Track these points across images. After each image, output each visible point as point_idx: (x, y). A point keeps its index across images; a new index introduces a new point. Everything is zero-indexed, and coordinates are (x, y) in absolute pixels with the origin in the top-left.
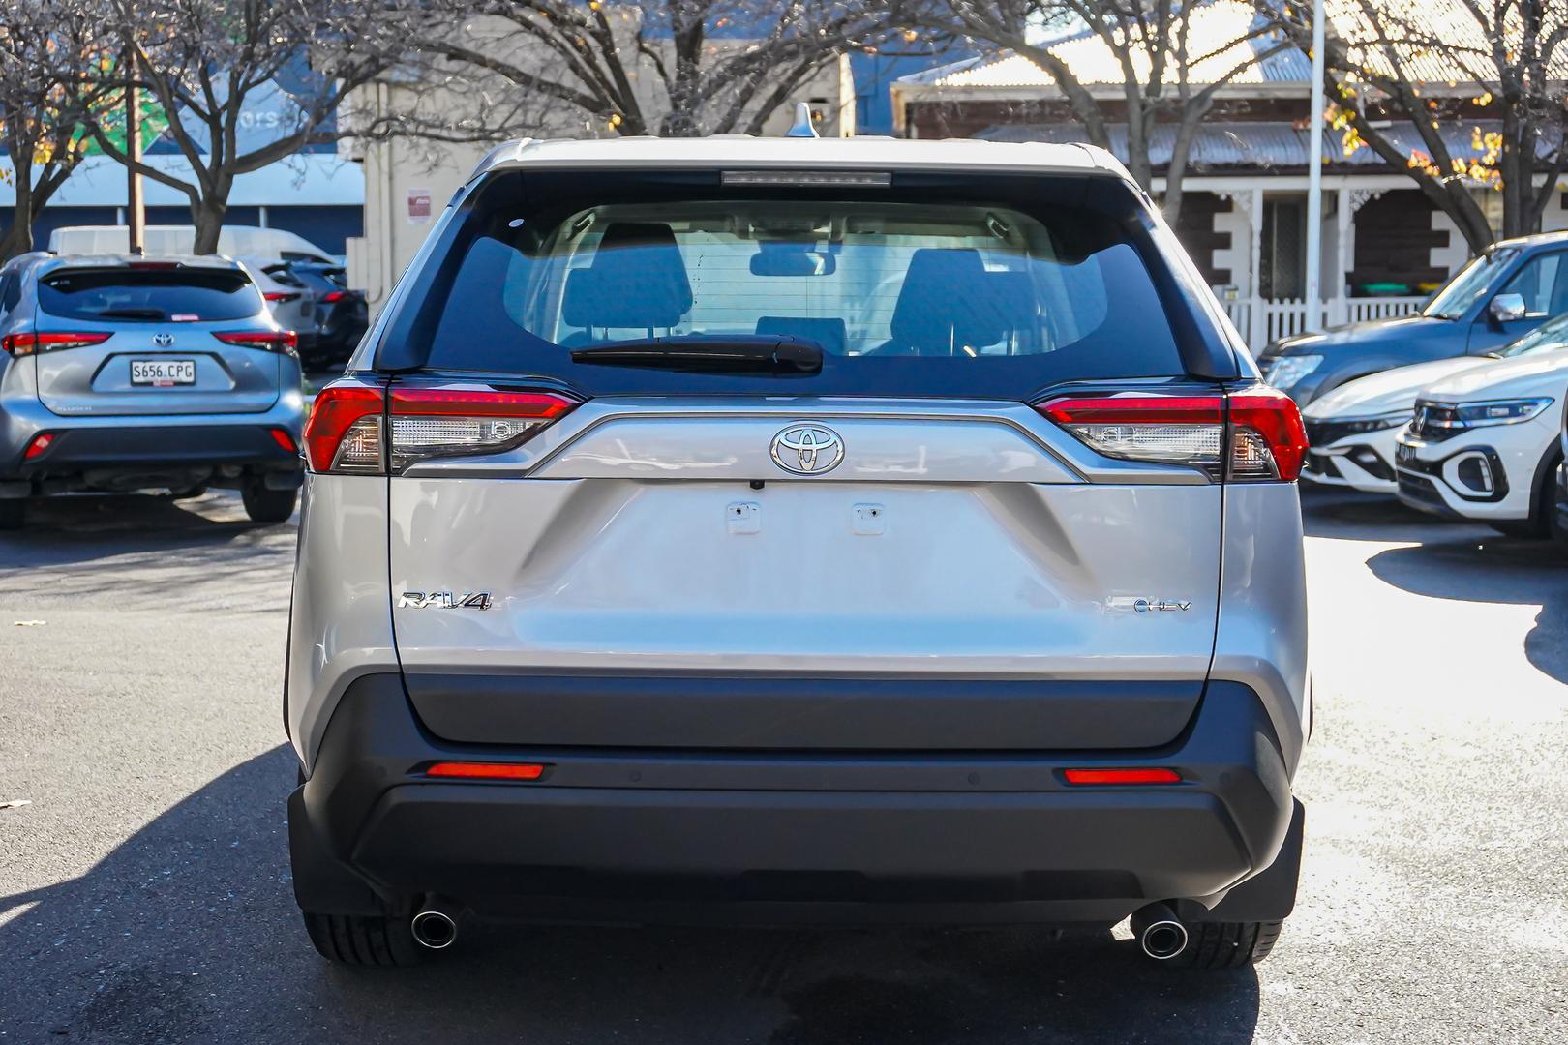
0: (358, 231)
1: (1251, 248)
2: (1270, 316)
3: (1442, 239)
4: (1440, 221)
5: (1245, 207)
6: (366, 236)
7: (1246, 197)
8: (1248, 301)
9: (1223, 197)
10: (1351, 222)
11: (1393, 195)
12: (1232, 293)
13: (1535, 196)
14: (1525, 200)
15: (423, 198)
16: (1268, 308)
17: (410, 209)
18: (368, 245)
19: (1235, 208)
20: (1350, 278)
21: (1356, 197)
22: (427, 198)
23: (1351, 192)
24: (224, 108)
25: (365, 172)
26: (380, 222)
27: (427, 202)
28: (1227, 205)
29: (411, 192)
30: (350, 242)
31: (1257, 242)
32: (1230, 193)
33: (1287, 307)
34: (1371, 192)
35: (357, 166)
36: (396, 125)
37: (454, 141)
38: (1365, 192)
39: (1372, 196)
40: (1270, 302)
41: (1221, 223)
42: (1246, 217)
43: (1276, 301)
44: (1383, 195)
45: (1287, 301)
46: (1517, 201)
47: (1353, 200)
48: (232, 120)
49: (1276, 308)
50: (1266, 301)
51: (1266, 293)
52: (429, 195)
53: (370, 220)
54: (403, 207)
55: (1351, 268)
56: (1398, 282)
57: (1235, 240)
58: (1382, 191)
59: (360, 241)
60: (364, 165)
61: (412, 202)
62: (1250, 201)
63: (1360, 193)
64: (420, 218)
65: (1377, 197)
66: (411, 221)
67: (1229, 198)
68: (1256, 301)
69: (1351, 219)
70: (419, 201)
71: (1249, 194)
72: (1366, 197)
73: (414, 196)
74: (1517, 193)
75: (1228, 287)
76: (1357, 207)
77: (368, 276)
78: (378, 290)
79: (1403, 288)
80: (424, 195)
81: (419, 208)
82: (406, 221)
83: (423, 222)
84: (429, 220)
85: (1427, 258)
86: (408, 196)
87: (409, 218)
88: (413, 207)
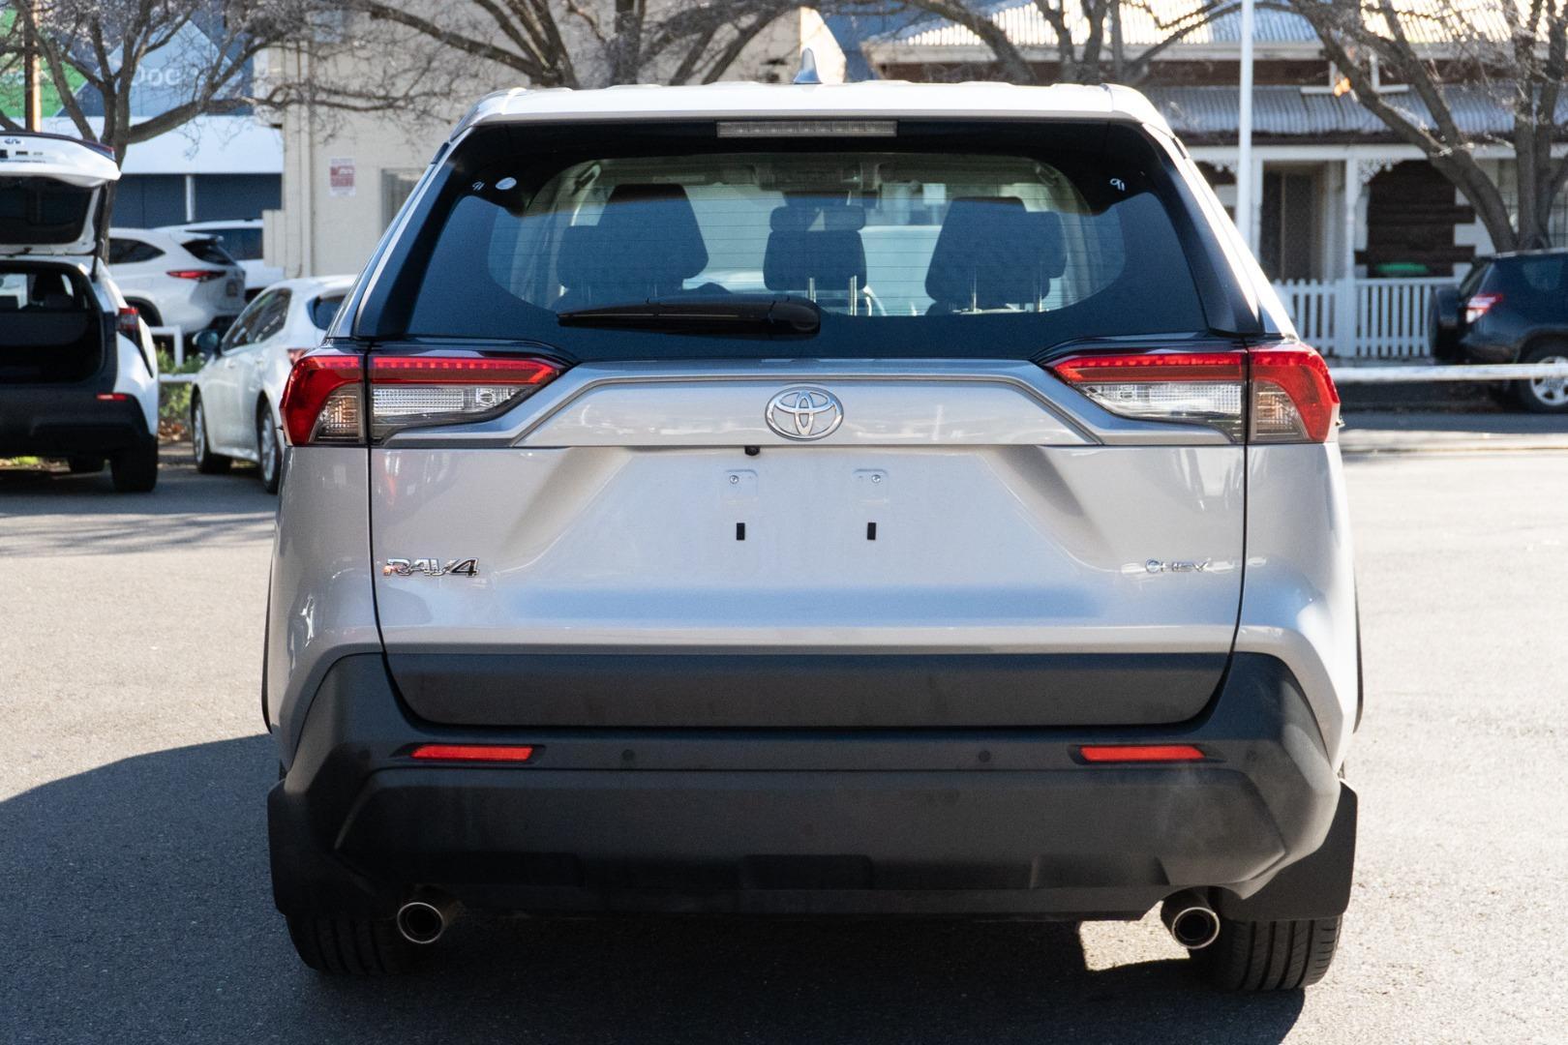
0: (276, 202)
3: (1465, 216)
6: (285, 209)
9: (1219, 169)
10: (1362, 194)
11: (1405, 166)
13: (1555, 169)
14: (1541, 172)
15: (346, 167)
17: (332, 180)
18: (286, 218)
19: (1233, 180)
20: (1360, 257)
21: (1366, 167)
22: (352, 168)
23: (1360, 162)
24: (119, 74)
25: (284, 138)
26: (300, 193)
27: (351, 171)
28: (1226, 177)
29: (333, 161)
30: (267, 215)
32: (1225, 164)
33: (1289, 289)
34: (1382, 163)
35: (277, 131)
36: (293, 93)
37: (355, 109)
38: (1375, 164)
39: (1383, 167)
43: (1278, 282)
44: (1394, 166)
45: (1290, 282)
46: (1532, 174)
47: (1362, 172)
48: (125, 88)
52: (353, 164)
53: (289, 189)
54: (324, 175)
55: (1362, 245)
56: (1417, 262)
58: (1395, 161)
59: (278, 213)
60: (284, 131)
61: (334, 172)
63: (1370, 163)
64: (342, 190)
65: (1389, 168)
66: (333, 193)
67: (1226, 169)
69: (1359, 192)
70: (342, 171)
72: (1377, 168)
73: (336, 166)
74: (1531, 165)
76: (1366, 179)
77: (286, 252)
78: (296, 266)
79: (1421, 268)
80: (348, 164)
81: (342, 178)
82: (328, 193)
83: (345, 194)
84: (352, 192)
85: (1450, 235)
86: (330, 165)
87: (331, 188)
88: (335, 177)
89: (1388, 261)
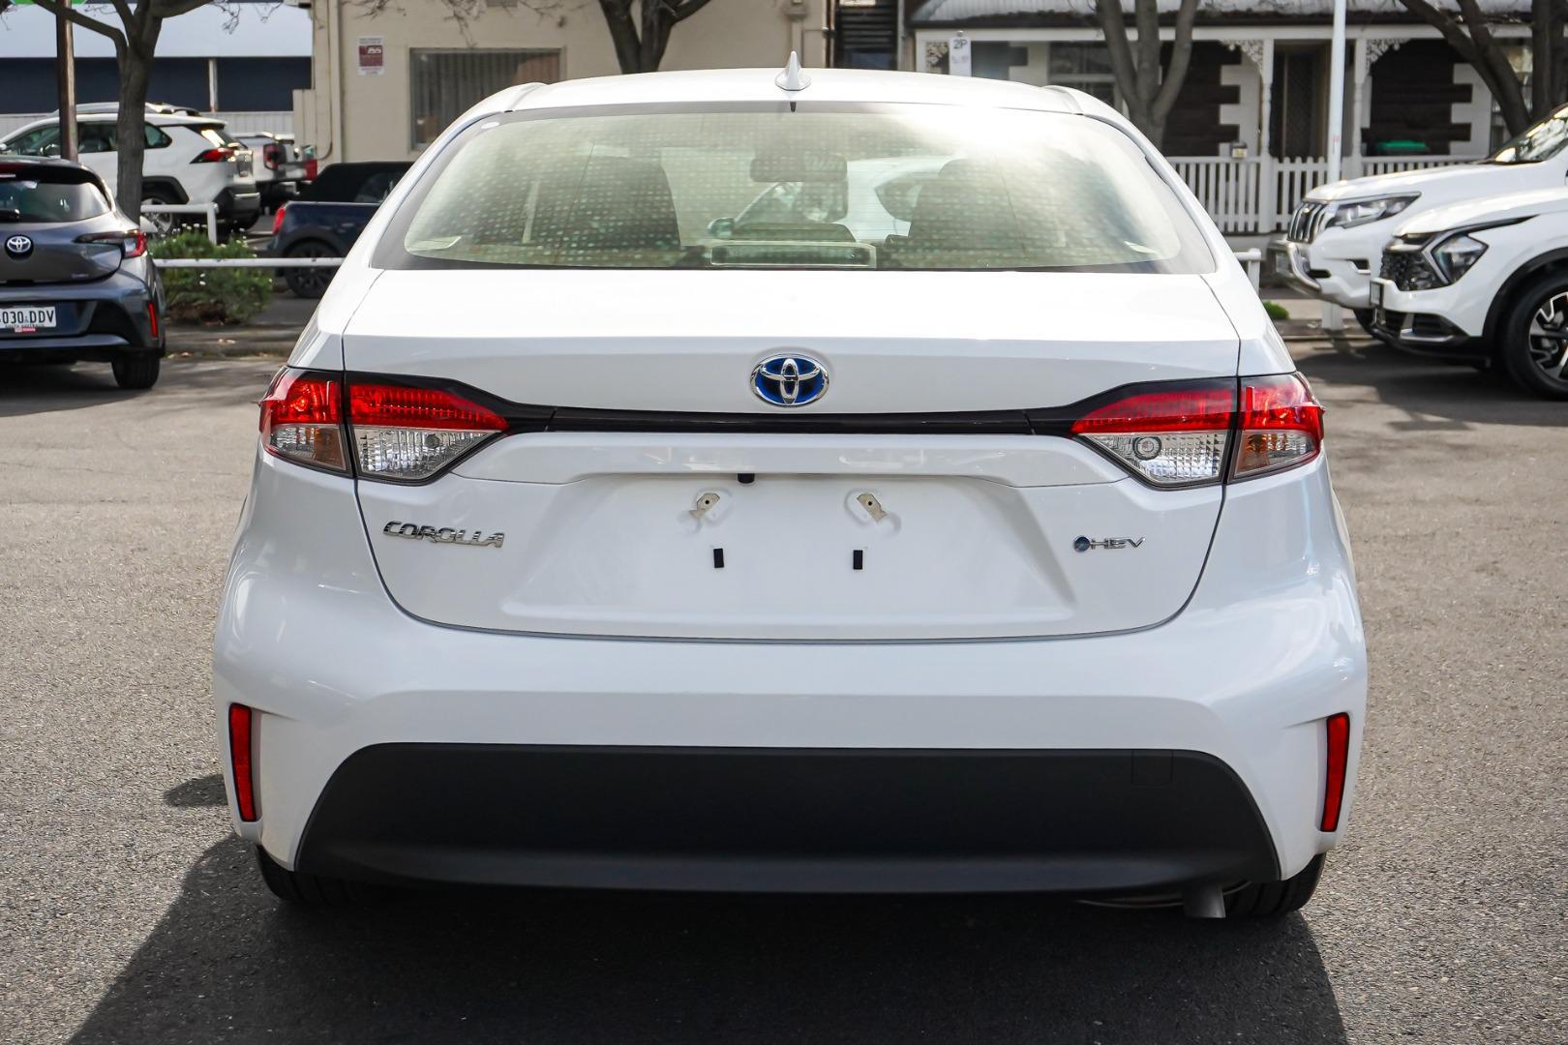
0: (306, 83)
1: (1261, 102)
2: (1280, 175)
3: (1465, 94)
4: (1464, 74)
5: (1255, 58)
6: (315, 88)
7: (1256, 48)
8: (1256, 159)
9: (1232, 48)
10: (1369, 74)
11: (1414, 43)
12: (1240, 150)
15: (375, 47)
16: (1279, 167)
17: (361, 59)
18: (316, 97)
19: (1244, 60)
20: (1365, 134)
21: (1374, 47)
22: (380, 47)
23: (1368, 41)
25: (314, 18)
26: (329, 75)
27: (380, 50)
28: (1235, 56)
29: (363, 40)
30: (297, 94)
31: (1267, 95)
32: (1238, 43)
33: (1298, 166)
34: (1390, 43)
35: (305, 12)
38: (1383, 42)
39: (1391, 47)
40: (1281, 161)
41: (1228, 76)
42: (1254, 68)
43: (1287, 160)
44: (1401, 45)
45: (1298, 160)
46: (1547, 52)
47: (1371, 52)
49: (1287, 167)
50: (1276, 160)
51: (1276, 151)
52: (382, 43)
53: (318, 72)
54: (353, 56)
55: (1367, 125)
56: (1415, 139)
57: (1243, 95)
58: (1402, 42)
59: (307, 92)
60: (312, 11)
61: (363, 51)
62: (1260, 52)
63: (1378, 43)
64: (372, 68)
65: (1396, 47)
66: (362, 72)
67: (1238, 48)
68: (1265, 158)
69: (1368, 71)
70: (371, 50)
71: (1261, 44)
72: (1385, 48)
73: (365, 45)
74: (1548, 42)
75: (1236, 144)
76: (1374, 58)
77: (316, 131)
78: (327, 145)
79: (1422, 146)
80: (377, 44)
81: (371, 58)
82: (357, 72)
83: (376, 73)
84: (381, 71)
85: (1448, 114)
86: (359, 44)
87: (360, 68)
88: (364, 57)
89: (1389, 140)
